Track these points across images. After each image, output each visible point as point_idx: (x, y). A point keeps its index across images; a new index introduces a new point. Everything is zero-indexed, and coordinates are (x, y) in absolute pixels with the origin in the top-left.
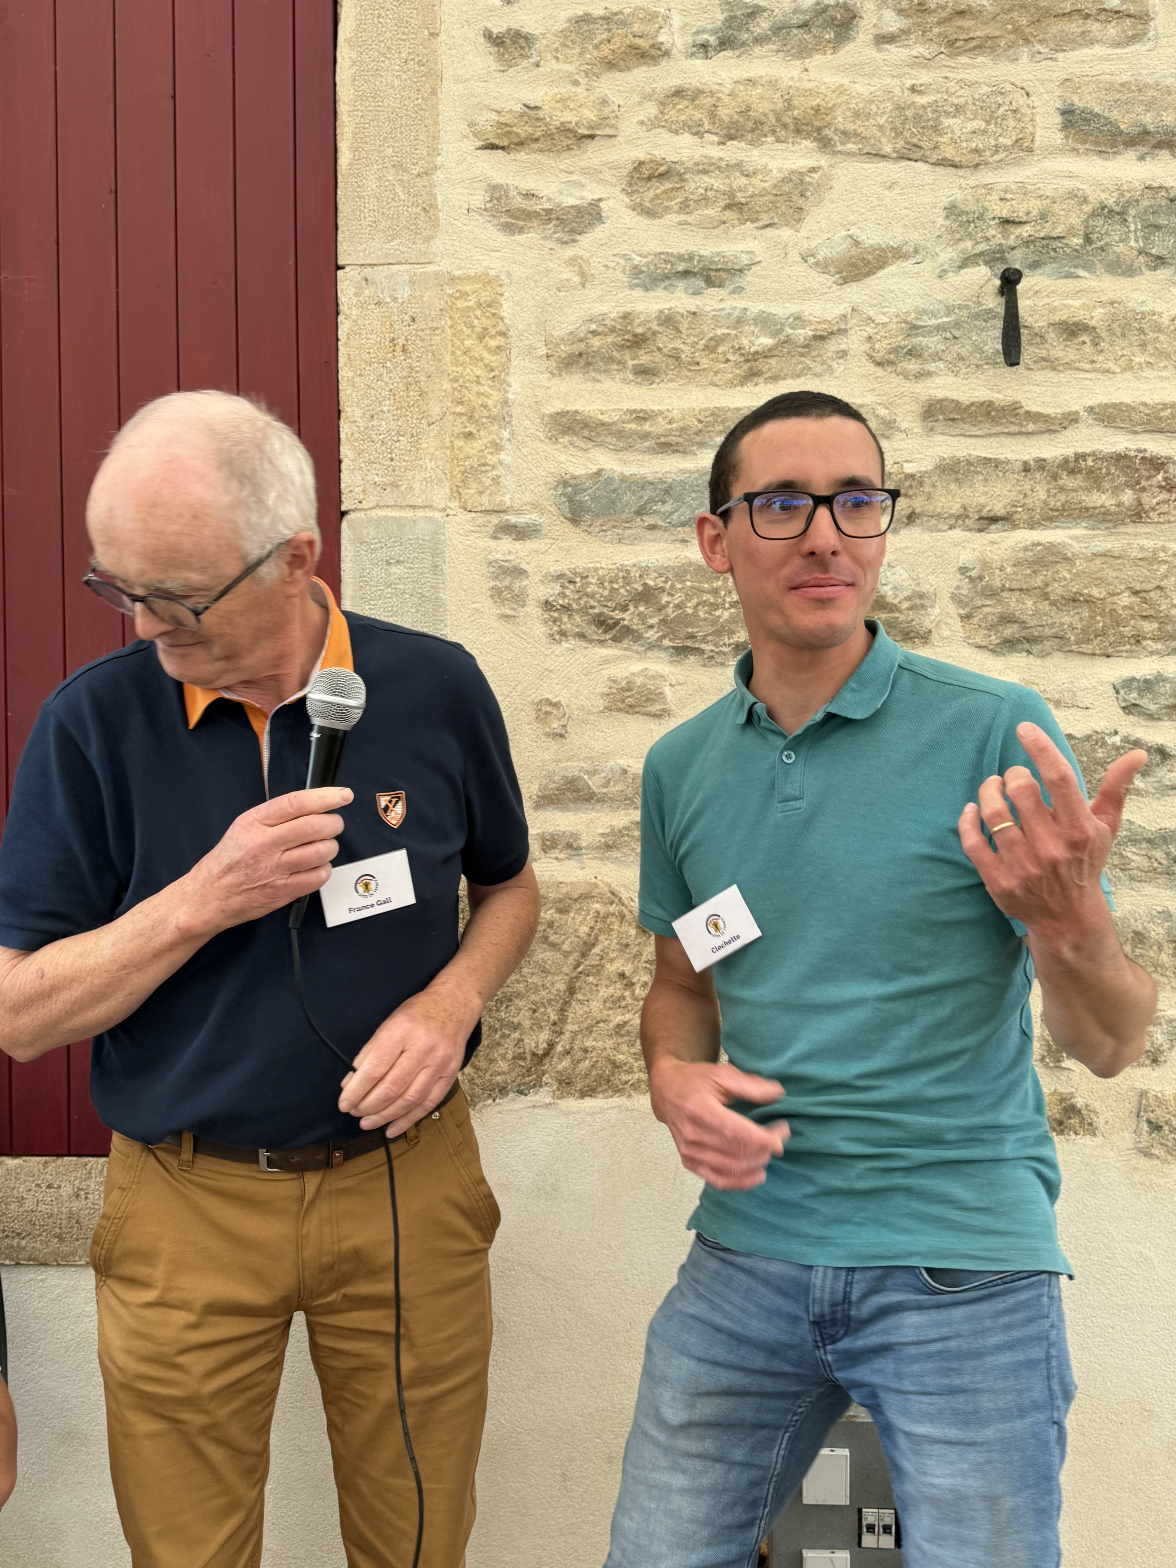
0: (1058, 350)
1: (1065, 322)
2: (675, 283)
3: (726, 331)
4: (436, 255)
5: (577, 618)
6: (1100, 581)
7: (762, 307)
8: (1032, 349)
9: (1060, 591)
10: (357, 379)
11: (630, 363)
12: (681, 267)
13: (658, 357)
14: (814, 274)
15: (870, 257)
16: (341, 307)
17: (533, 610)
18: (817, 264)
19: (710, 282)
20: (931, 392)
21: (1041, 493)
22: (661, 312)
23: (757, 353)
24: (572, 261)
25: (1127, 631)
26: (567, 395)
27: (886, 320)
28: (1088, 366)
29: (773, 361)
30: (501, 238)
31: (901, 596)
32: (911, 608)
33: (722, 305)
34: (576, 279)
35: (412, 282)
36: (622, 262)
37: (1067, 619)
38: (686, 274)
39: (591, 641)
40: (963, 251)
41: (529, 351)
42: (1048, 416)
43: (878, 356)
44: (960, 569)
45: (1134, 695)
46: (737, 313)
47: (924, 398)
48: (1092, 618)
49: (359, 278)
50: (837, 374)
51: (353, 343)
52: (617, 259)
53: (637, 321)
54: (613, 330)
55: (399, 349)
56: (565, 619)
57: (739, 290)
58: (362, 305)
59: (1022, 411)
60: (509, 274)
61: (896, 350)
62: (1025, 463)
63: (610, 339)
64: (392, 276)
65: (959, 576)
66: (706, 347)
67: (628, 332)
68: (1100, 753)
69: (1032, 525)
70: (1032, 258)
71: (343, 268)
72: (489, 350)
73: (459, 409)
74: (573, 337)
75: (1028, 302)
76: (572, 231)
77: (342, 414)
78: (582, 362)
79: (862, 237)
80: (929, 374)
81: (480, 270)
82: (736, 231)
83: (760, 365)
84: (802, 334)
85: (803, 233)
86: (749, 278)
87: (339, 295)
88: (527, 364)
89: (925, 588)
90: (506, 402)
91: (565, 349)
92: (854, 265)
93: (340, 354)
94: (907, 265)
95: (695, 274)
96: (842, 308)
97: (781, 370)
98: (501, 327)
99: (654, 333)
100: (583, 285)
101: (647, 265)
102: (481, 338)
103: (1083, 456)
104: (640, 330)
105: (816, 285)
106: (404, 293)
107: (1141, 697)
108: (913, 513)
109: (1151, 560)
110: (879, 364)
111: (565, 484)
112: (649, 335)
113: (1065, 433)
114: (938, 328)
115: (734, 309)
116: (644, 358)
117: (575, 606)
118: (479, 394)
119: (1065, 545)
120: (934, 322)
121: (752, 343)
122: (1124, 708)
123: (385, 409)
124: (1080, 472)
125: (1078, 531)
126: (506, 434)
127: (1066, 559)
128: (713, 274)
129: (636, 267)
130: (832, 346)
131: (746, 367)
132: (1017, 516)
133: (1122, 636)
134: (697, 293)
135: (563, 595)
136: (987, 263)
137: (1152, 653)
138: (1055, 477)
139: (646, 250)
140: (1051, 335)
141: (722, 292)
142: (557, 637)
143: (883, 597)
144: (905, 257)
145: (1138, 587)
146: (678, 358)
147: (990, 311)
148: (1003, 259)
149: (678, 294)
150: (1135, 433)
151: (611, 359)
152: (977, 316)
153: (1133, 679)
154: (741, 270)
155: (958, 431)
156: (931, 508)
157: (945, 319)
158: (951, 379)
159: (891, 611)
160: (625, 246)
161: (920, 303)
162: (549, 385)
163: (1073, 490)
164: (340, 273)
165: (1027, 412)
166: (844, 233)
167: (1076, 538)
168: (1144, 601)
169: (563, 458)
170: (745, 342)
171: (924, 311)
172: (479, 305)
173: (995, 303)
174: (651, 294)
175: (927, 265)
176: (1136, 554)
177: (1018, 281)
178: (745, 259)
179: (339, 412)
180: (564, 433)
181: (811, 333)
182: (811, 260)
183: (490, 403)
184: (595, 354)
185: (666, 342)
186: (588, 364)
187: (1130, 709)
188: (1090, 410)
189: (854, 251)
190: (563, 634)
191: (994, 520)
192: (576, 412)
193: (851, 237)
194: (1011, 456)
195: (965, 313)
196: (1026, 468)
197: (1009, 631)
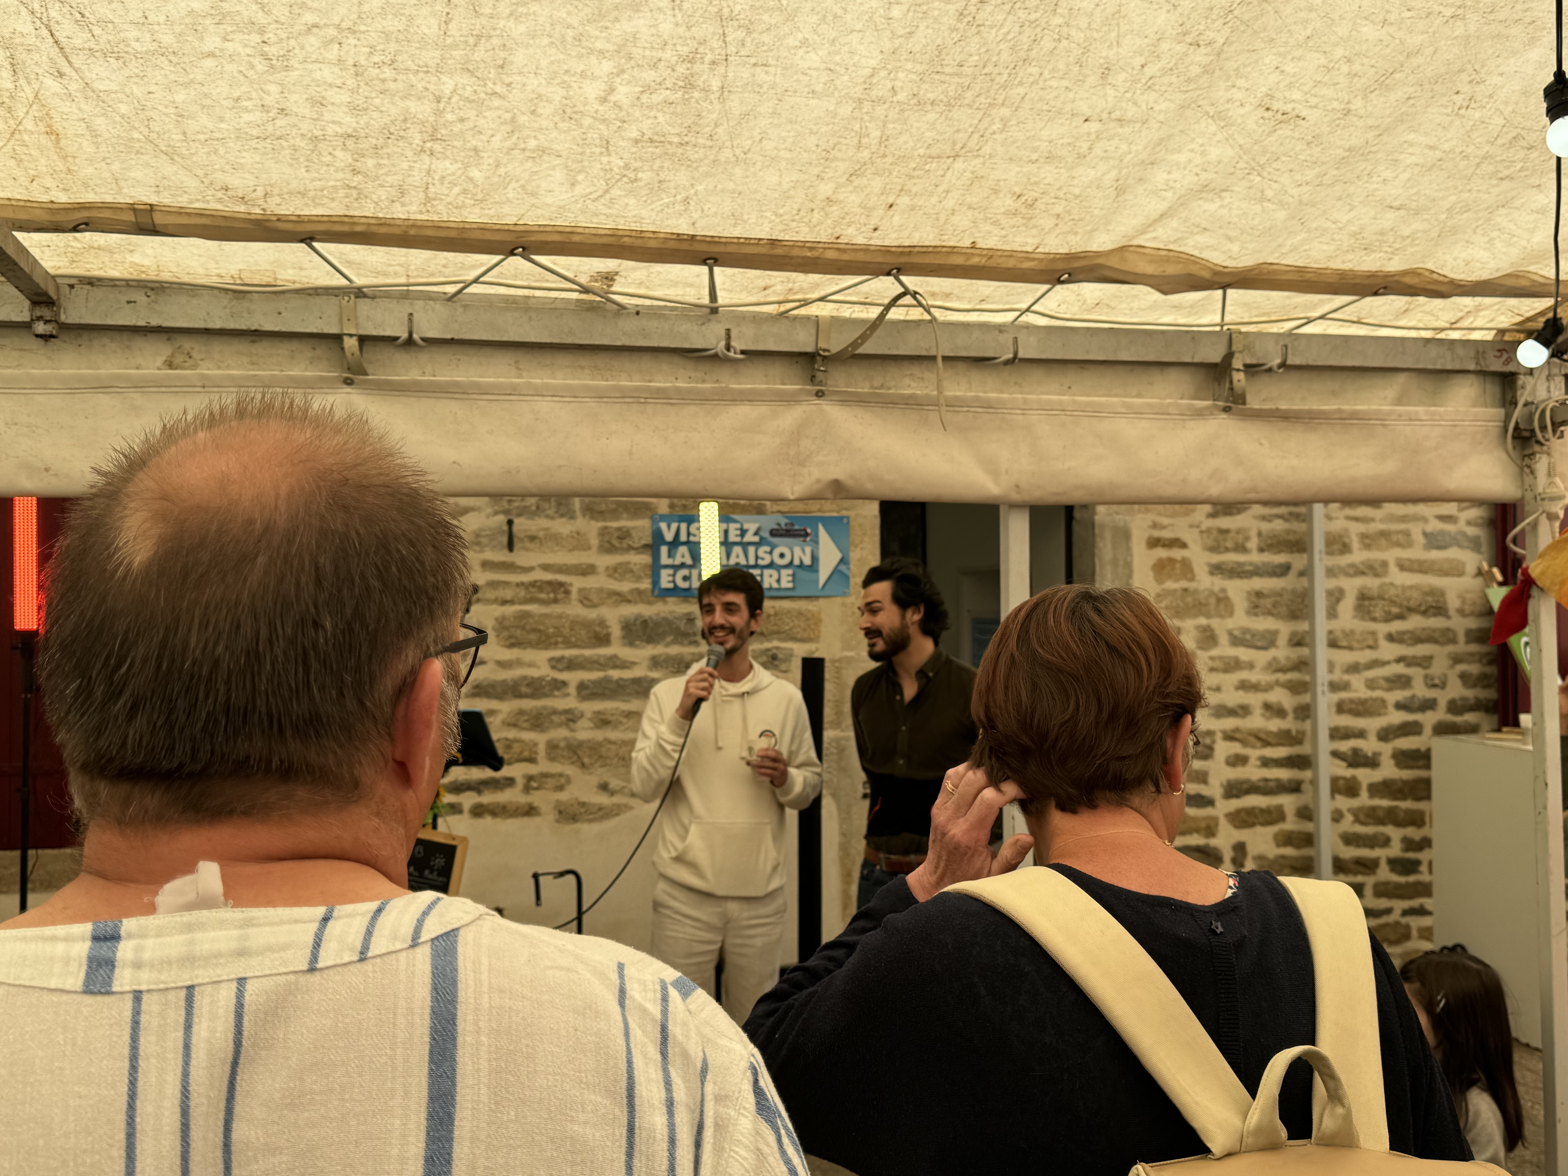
0: (528, 544)
1: (527, 536)
6: (543, 624)
8: (518, 544)
9: (529, 627)
20: (484, 557)
21: (523, 593)
28: (538, 551)
37: (532, 637)
40: (494, 511)
42: (524, 567)
44: (497, 618)
45: (555, 663)
47: (481, 560)
48: (540, 636)
62: (517, 583)
68: (543, 683)
69: (520, 603)
70: (518, 514)
75: (517, 529)
80: (484, 551)
94: (475, 513)
103: (537, 581)
108: (480, 599)
113: (530, 573)
114: (487, 536)
119: (531, 611)
120: (485, 533)
122: (551, 667)
124: (535, 586)
125: (536, 606)
127: (532, 616)
132: (515, 601)
133: (551, 642)
136: (502, 515)
137: (560, 648)
138: (527, 588)
140: (524, 540)
145: (556, 626)
147: (503, 531)
148: (508, 514)
150: (554, 574)
152: (499, 533)
153: (554, 657)
155: (494, 571)
156: (486, 597)
157: (488, 532)
158: (490, 553)
163: (534, 592)
165: (517, 566)
167: (534, 609)
168: (558, 630)
171: (482, 529)
173: (505, 528)
175: (482, 515)
176: (554, 614)
177: (513, 521)
188: (539, 565)
191: (507, 602)
194: (512, 580)
195: (494, 531)
196: (518, 585)
197: (513, 641)
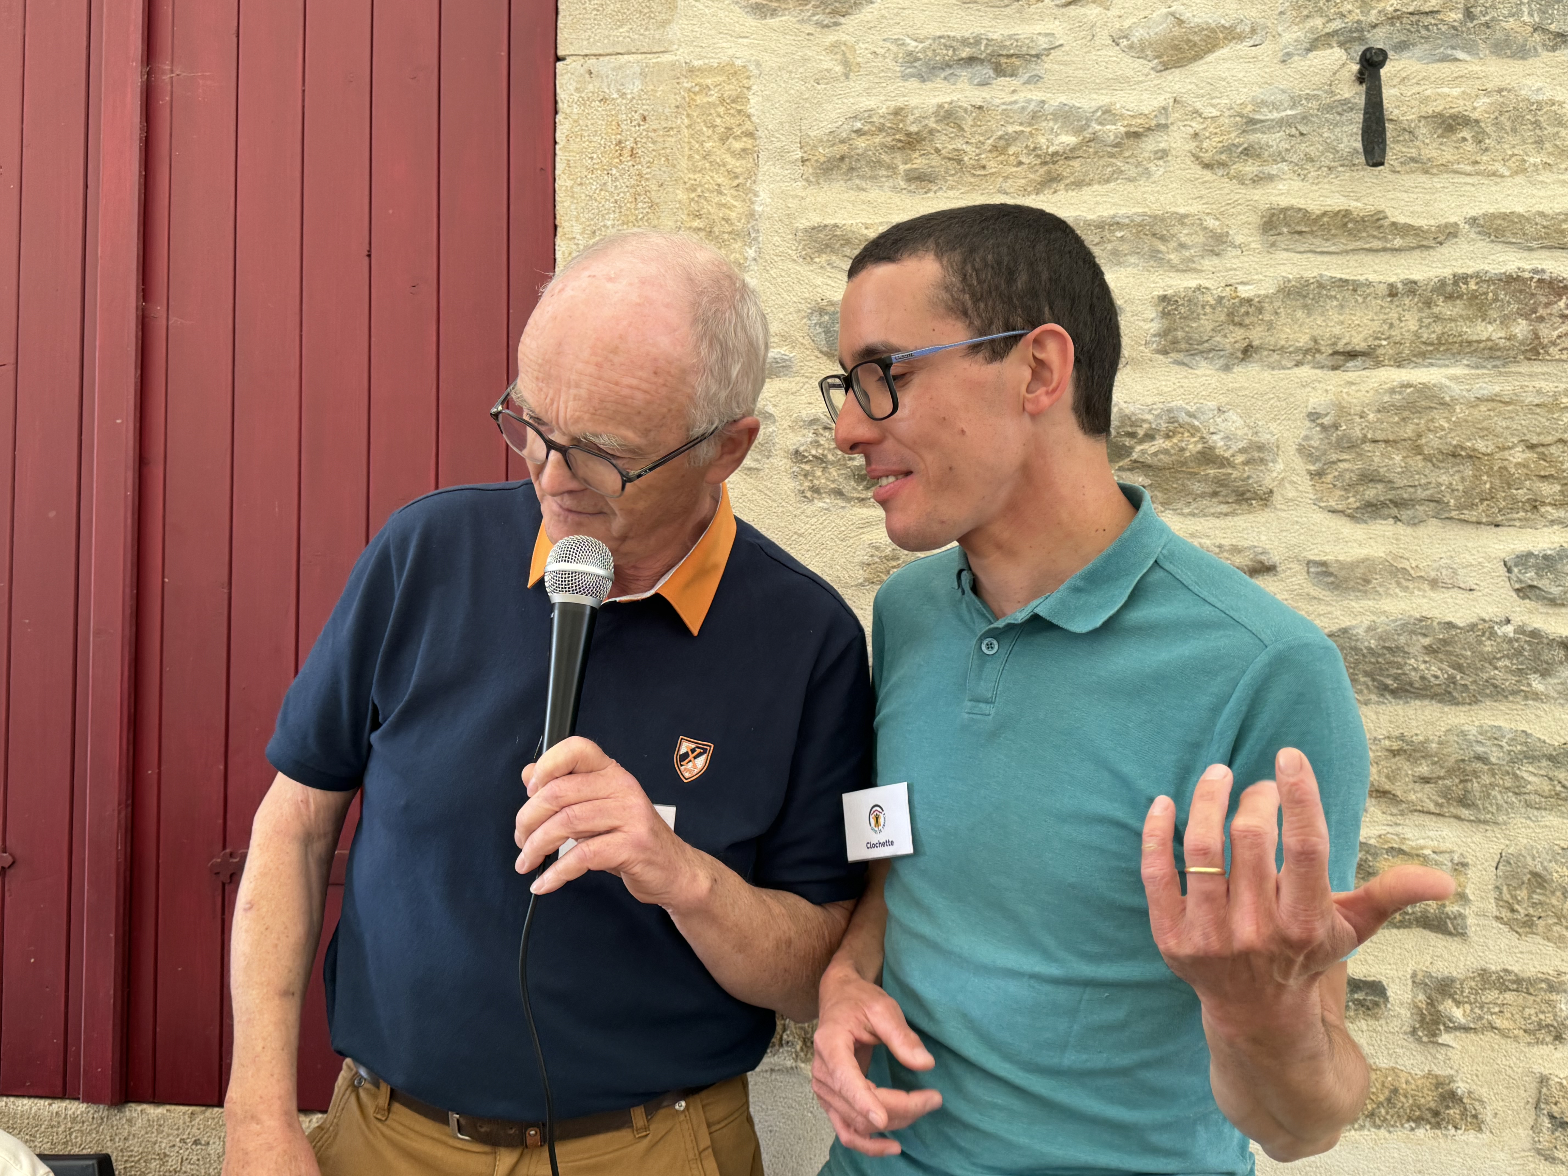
0: (1432, 147)
1: (1440, 115)
2: (958, 72)
3: (1019, 128)
4: (672, 43)
5: (833, 472)
6: (1486, 432)
7: (1063, 99)
8: (1398, 147)
9: (1436, 443)
10: (577, 189)
11: (902, 168)
12: (965, 53)
13: (935, 161)
14: (1127, 59)
15: (1196, 39)
16: (560, 105)
17: (781, 462)
18: (1131, 47)
19: (999, 71)
20: (1273, 199)
21: (1411, 323)
22: (940, 106)
23: (1056, 153)
24: (833, 48)
25: (1521, 494)
26: (825, 206)
27: (1215, 113)
28: (1469, 168)
29: (1076, 163)
30: (751, 22)
31: (1235, 448)
32: (1246, 463)
33: (1015, 97)
34: (839, 69)
35: (643, 75)
36: (894, 48)
37: (1444, 479)
38: (971, 60)
39: (849, 500)
40: (1312, 30)
41: (781, 155)
42: (1420, 228)
43: (1206, 157)
44: (1310, 414)
45: (1531, 574)
46: (1032, 106)
47: (1263, 207)
48: (1477, 477)
49: (582, 71)
50: (1155, 177)
51: (573, 146)
52: (888, 45)
53: (911, 118)
54: (881, 129)
55: (626, 153)
56: (819, 473)
57: (1036, 79)
58: (584, 103)
59: (1386, 223)
60: (758, 64)
61: (1228, 149)
62: (1391, 286)
63: (878, 140)
64: (621, 67)
65: (1308, 424)
66: (995, 147)
67: (899, 131)
68: (1488, 647)
69: (1399, 363)
70: (1398, 37)
71: (563, 59)
72: (733, 154)
73: (696, 223)
74: (834, 139)
75: (1394, 91)
76: (834, 12)
77: (559, 230)
78: (844, 167)
79: (1187, 15)
80: (1270, 178)
81: (725, 60)
82: (1032, 9)
83: (1060, 168)
84: (1113, 130)
85: (1114, 12)
86: (1047, 63)
87: (558, 90)
88: (777, 170)
89: (1264, 438)
90: (751, 215)
91: (824, 152)
92: (1176, 48)
93: (558, 159)
94: (1243, 48)
95: (982, 61)
96: (1161, 100)
97: (1086, 174)
98: (748, 126)
99: (931, 132)
100: (847, 76)
101: (924, 51)
102: (723, 140)
103: (1465, 278)
104: (914, 129)
105: (1129, 73)
106: (634, 88)
107: (1540, 577)
108: (1250, 346)
109: (1552, 406)
110: (1207, 166)
111: (821, 311)
112: (925, 134)
113: (1441, 249)
114: (1281, 123)
115: (1029, 101)
116: (919, 162)
117: (830, 457)
118: (721, 205)
119: (1441, 387)
120: (1275, 115)
121: (1051, 142)
122: (1518, 590)
123: (609, 223)
124: (1460, 297)
125: (1459, 371)
126: (751, 253)
127: (1444, 404)
128: (1003, 60)
129: (910, 54)
130: (1150, 145)
131: (1042, 170)
132: (1381, 351)
133: (1515, 500)
134: (983, 84)
135: (817, 444)
136: (1341, 45)
137: (1553, 522)
138: (1428, 304)
139: (923, 33)
140: (1423, 130)
141: (1015, 82)
142: (809, 494)
143: (1213, 448)
144: (1240, 38)
145: (1535, 440)
146: (959, 161)
147: (1346, 101)
148: (1361, 39)
149: (960, 86)
150: (1530, 249)
151: (880, 163)
152: (1329, 108)
153: (1530, 554)
154: (1037, 56)
155: (1306, 247)
156: (1272, 340)
157: (1289, 112)
158: (1297, 184)
159: (1222, 466)
160: (897, 29)
161: (1258, 92)
162: (803, 194)
163: (1452, 320)
164: (559, 65)
165: (1394, 224)
166: (1165, 11)
167: (1455, 379)
168: (1543, 457)
169: (819, 281)
170: (1042, 141)
171: (1264, 103)
172: (722, 100)
173: (1353, 91)
174: (929, 85)
175: (1268, 48)
176: (1531, 398)
177: (1382, 64)
178: (1043, 43)
179: (555, 227)
180: (820, 251)
181: (1123, 130)
182: (1124, 43)
183: (733, 215)
184: (860, 157)
185: (945, 142)
186: (851, 169)
187: (1526, 591)
188: (1473, 221)
189: (1177, 31)
190: (816, 490)
191: (1352, 355)
192: (836, 226)
193: (1173, 14)
194: (1372, 277)
195: (1314, 104)
196: (1393, 292)
197: (1372, 493)
